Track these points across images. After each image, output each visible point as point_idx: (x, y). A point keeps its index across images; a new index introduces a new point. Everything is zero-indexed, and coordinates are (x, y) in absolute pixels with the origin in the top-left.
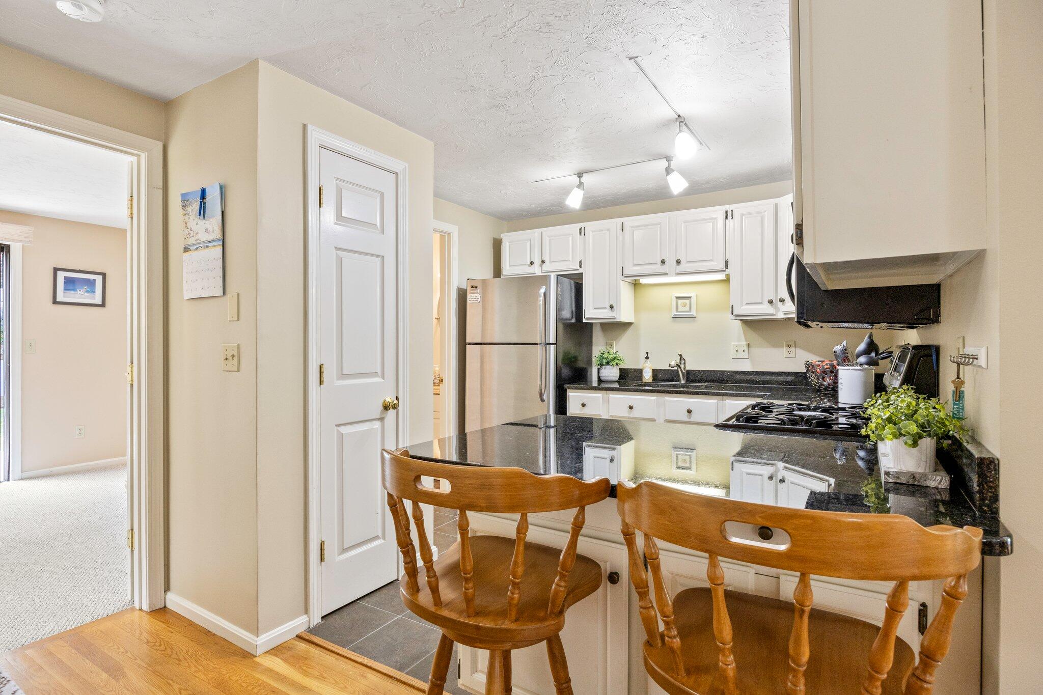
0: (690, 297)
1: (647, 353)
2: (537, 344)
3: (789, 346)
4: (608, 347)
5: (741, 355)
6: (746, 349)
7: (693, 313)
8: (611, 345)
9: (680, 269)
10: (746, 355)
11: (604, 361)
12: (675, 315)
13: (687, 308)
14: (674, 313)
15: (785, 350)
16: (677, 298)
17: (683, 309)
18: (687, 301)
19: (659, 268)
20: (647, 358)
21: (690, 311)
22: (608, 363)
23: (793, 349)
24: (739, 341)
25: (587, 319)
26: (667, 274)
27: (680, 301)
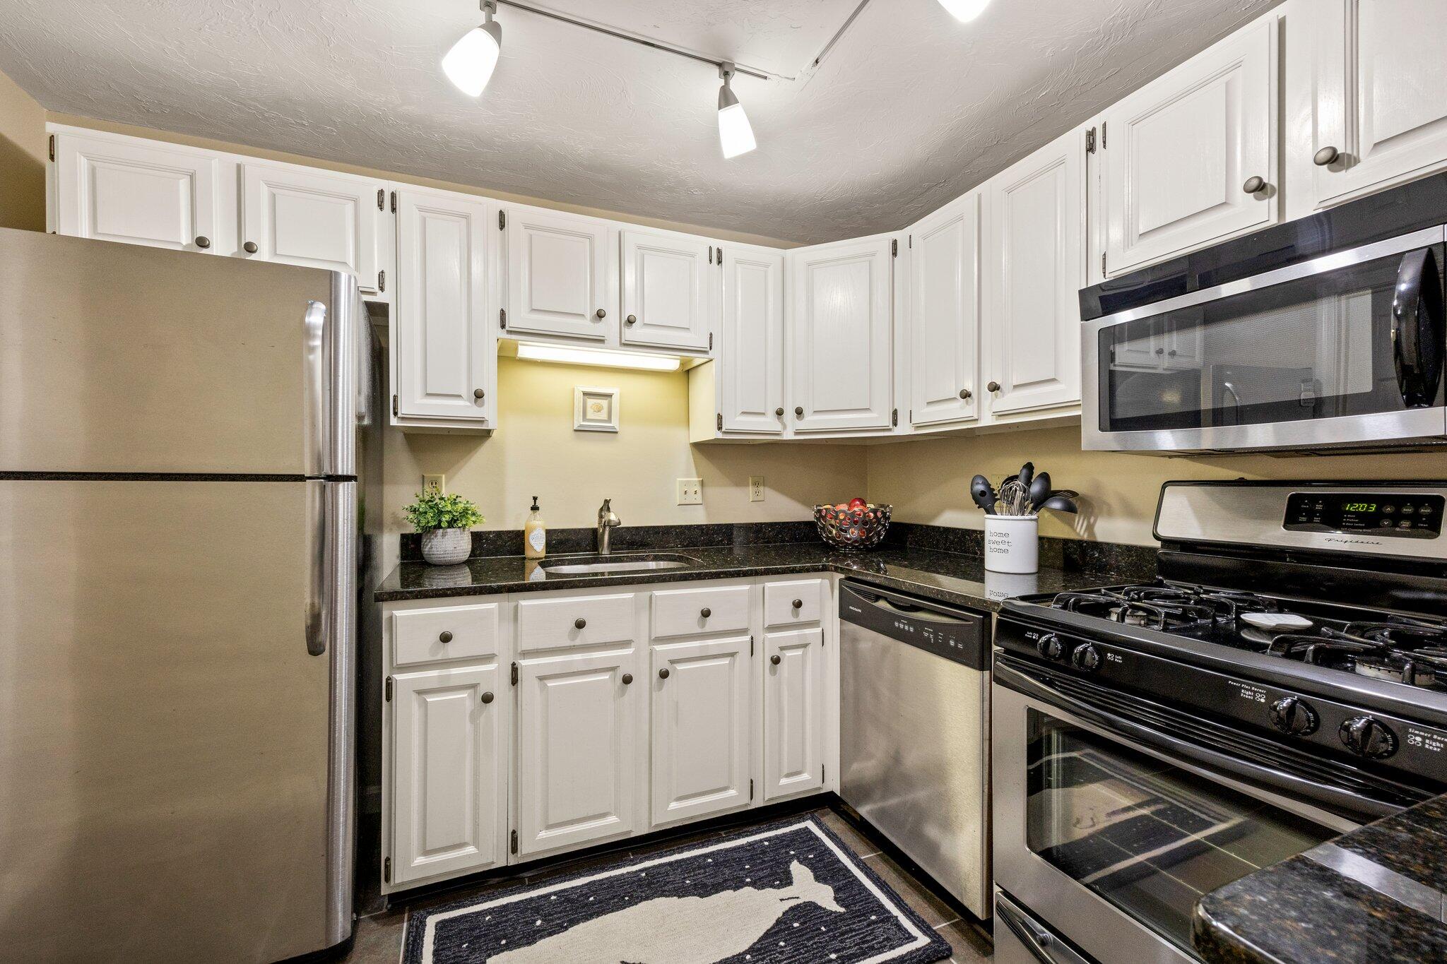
0: (610, 396)
1: (535, 499)
2: (300, 478)
3: (756, 484)
4: (428, 488)
5: (692, 498)
6: (698, 488)
7: (615, 424)
8: (435, 483)
9: (632, 334)
10: (699, 499)
11: (446, 518)
12: (581, 426)
13: (604, 415)
14: (579, 422)
15: (751, 489)
16: (585, 394)
17: (596, 414)
18: (604, 403)
19: (586, 327)
20: (535, 508)
21: (609, 420)
22: (451, 524)
23: (761, 488)
24: (688, 475)
25: (403, 419)
26: (602, 341)
27: (591, 402)
